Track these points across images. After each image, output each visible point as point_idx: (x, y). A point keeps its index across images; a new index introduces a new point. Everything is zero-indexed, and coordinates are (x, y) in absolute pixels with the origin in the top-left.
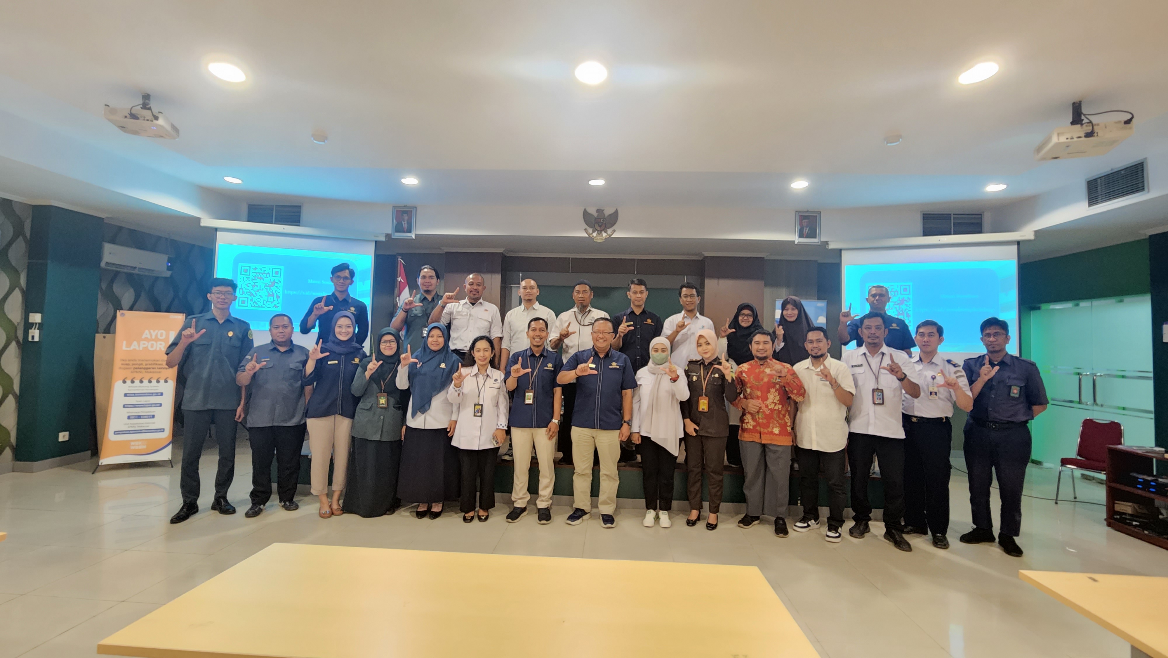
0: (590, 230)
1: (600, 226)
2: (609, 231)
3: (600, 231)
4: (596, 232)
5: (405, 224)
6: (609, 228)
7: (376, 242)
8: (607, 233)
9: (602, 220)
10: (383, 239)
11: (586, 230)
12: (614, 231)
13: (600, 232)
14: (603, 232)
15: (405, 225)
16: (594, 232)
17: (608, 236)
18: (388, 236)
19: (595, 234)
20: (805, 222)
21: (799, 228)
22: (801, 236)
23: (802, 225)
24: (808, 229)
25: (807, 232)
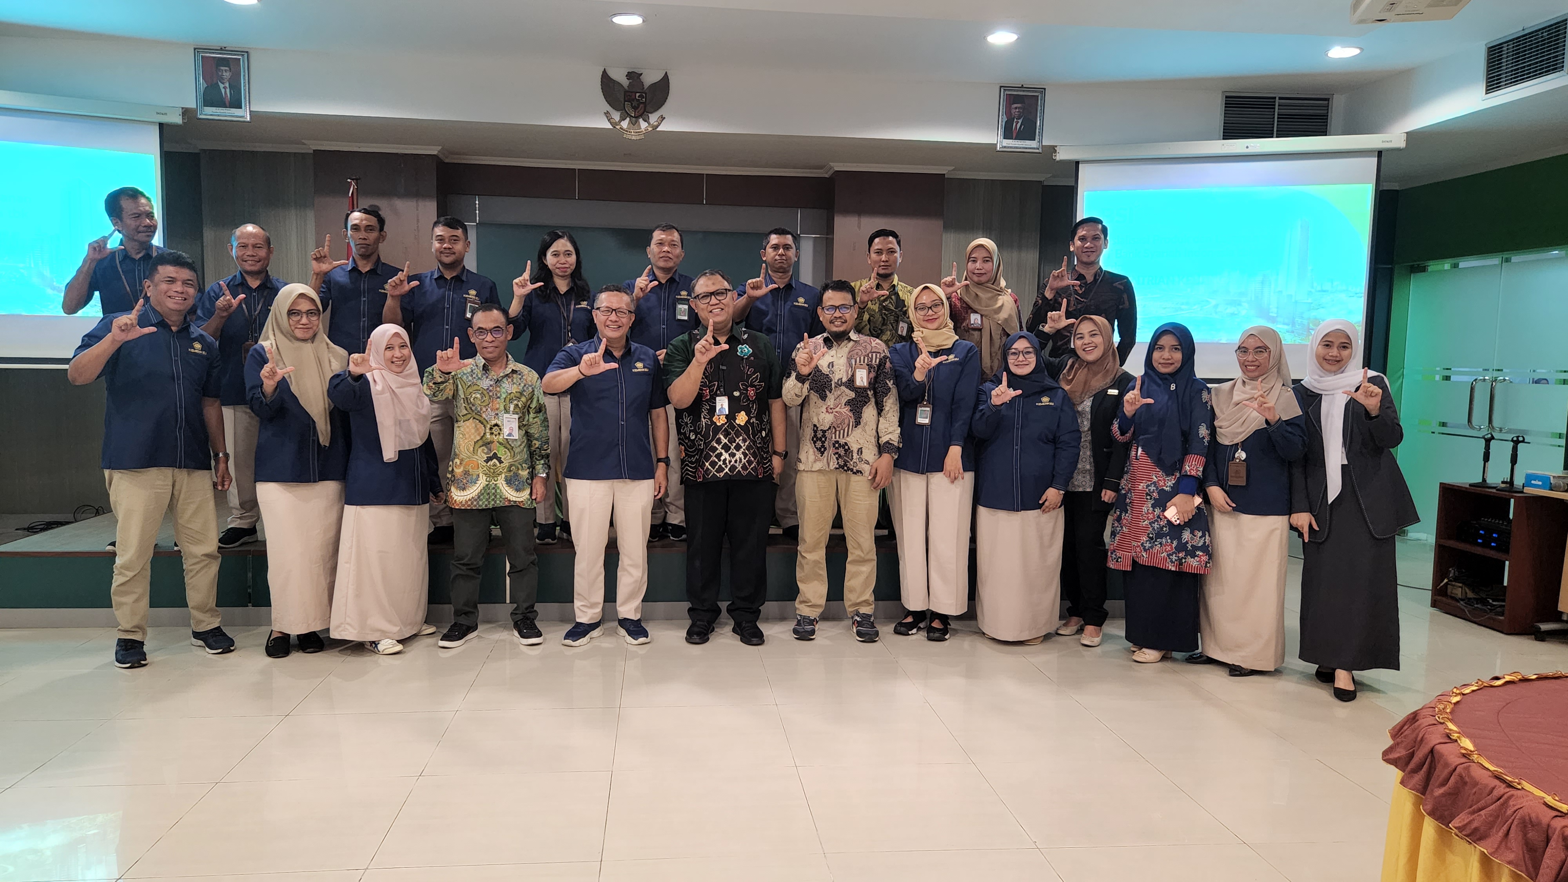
0: (616, 116)
1: (635, 108)
2: (653, 118)
3: (635, 117)
4: (628, 119)
5: (225, 88)
6: (651, 113)
7: (161, 125)
8: (649, 124)
9: (638, 95)
10: (177, 119)
11: (607, 114)
12: (663, 118)
13: (634, 122)
14: (641, 120)
15: (225, 90)
16: (623, 119)
17: (650, 129)
18: (186, 112)
19: (625, 124)
20: (1016, 108)
21: (1005, 119)
22: (1007, 136)
23: (1011, 114)
24: (1020, 121)
25: (1018, 128)
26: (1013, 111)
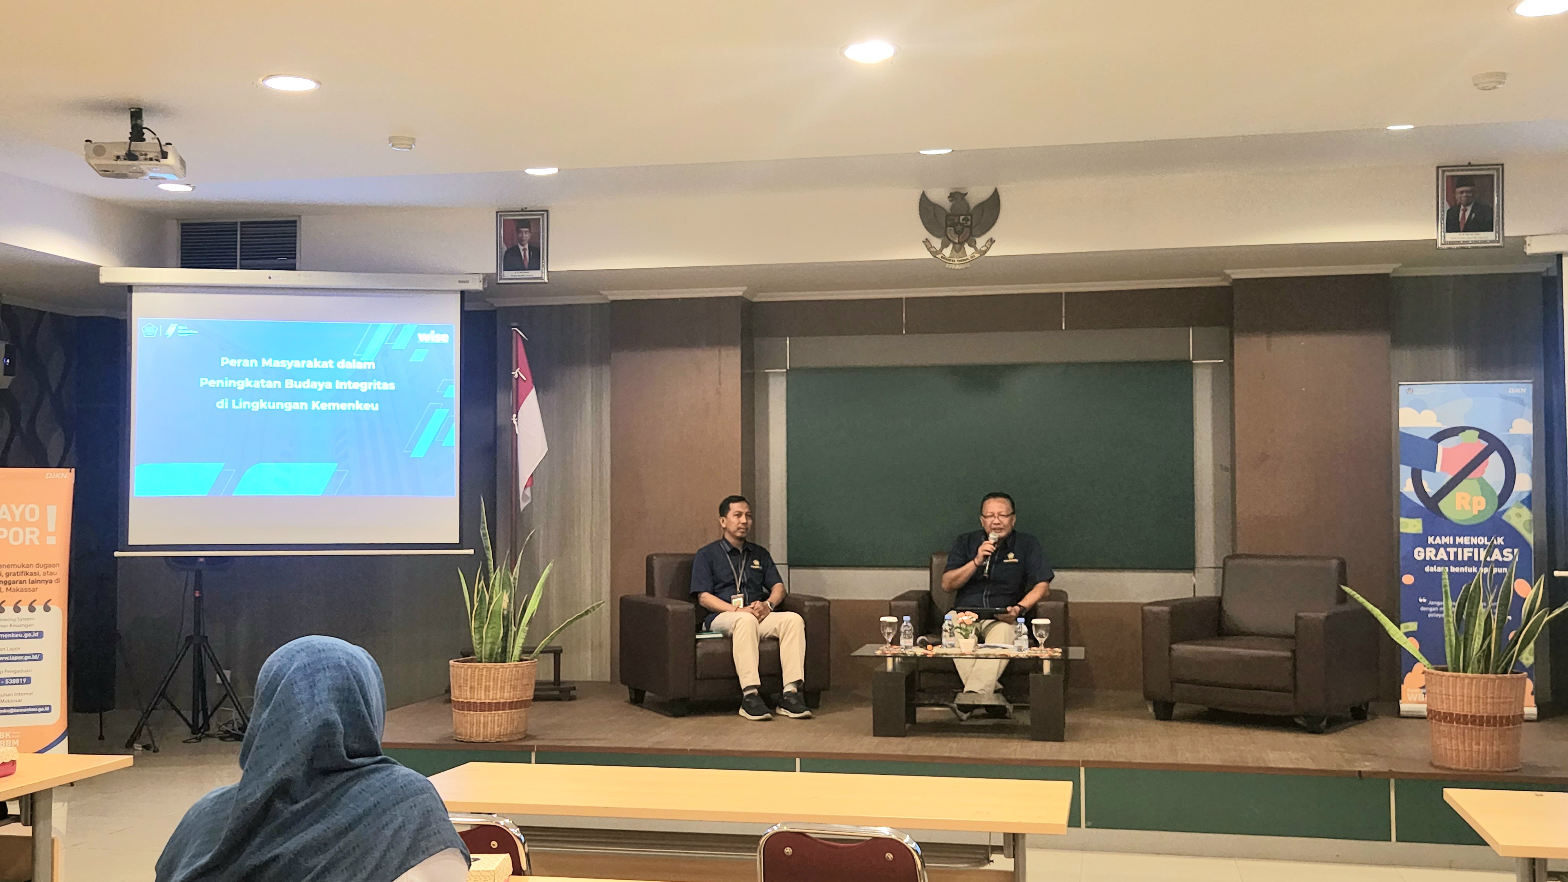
0: (937, 243)
1: (958, 233)
2: (981, 242)
3: (959, 243)
4: (951, 246)
6: (979, 236)
8: (975, 248)
9: (962, 218)
11: (926, 242)
12: (992, 241)
13: (959, 248)
14: (966, 246)
16: (945, 245)
17: (977, 255)
19: (947, 252)
20: (1462, 192)
21: (1447, 207)
22: (1452, 225)
23: (1456, 201)
24: (1469, 209)
25: (1467, 217)
26: (1458, 196)
